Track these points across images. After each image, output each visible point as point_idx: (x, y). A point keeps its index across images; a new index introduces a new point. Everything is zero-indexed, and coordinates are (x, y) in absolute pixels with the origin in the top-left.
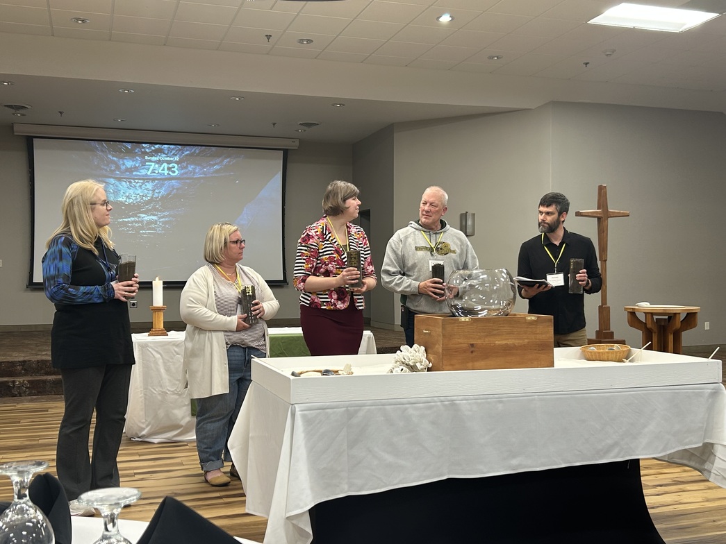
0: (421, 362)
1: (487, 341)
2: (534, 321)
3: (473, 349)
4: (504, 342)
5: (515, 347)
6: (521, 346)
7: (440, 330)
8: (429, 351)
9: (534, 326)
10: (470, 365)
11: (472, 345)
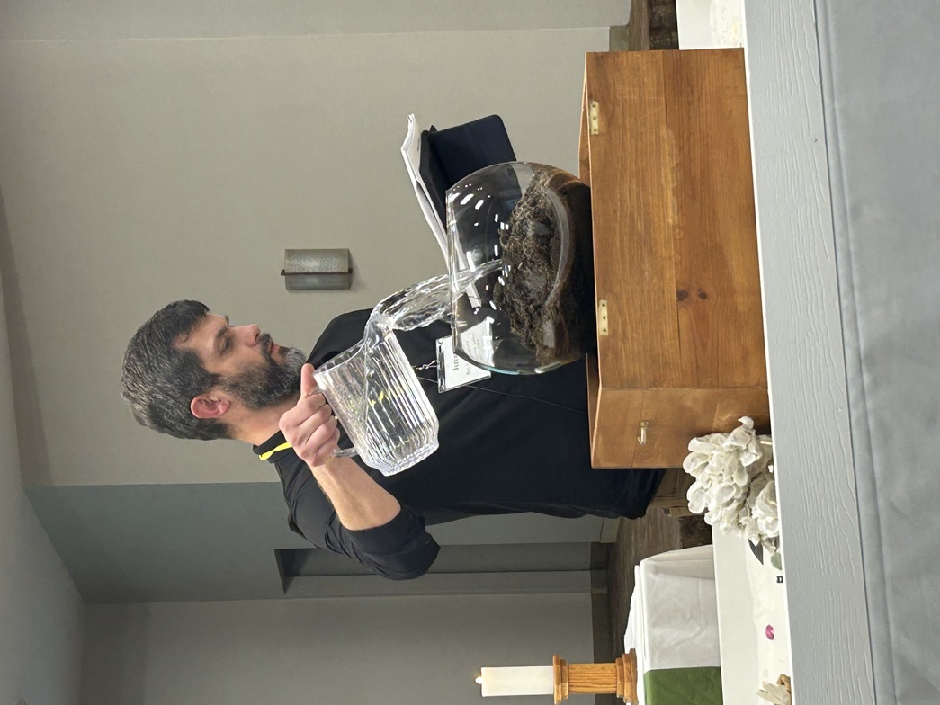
0: (738, 451)
1: (667, 251)
2: (602, 110)
3: (694, 295)
4: (670, 200)
5: (684, 167)
6: (681, 149)
7: (638, 394)
8: (702, 424)
9: (619, 110)
10: (742, 302)
11: (682, 296)
